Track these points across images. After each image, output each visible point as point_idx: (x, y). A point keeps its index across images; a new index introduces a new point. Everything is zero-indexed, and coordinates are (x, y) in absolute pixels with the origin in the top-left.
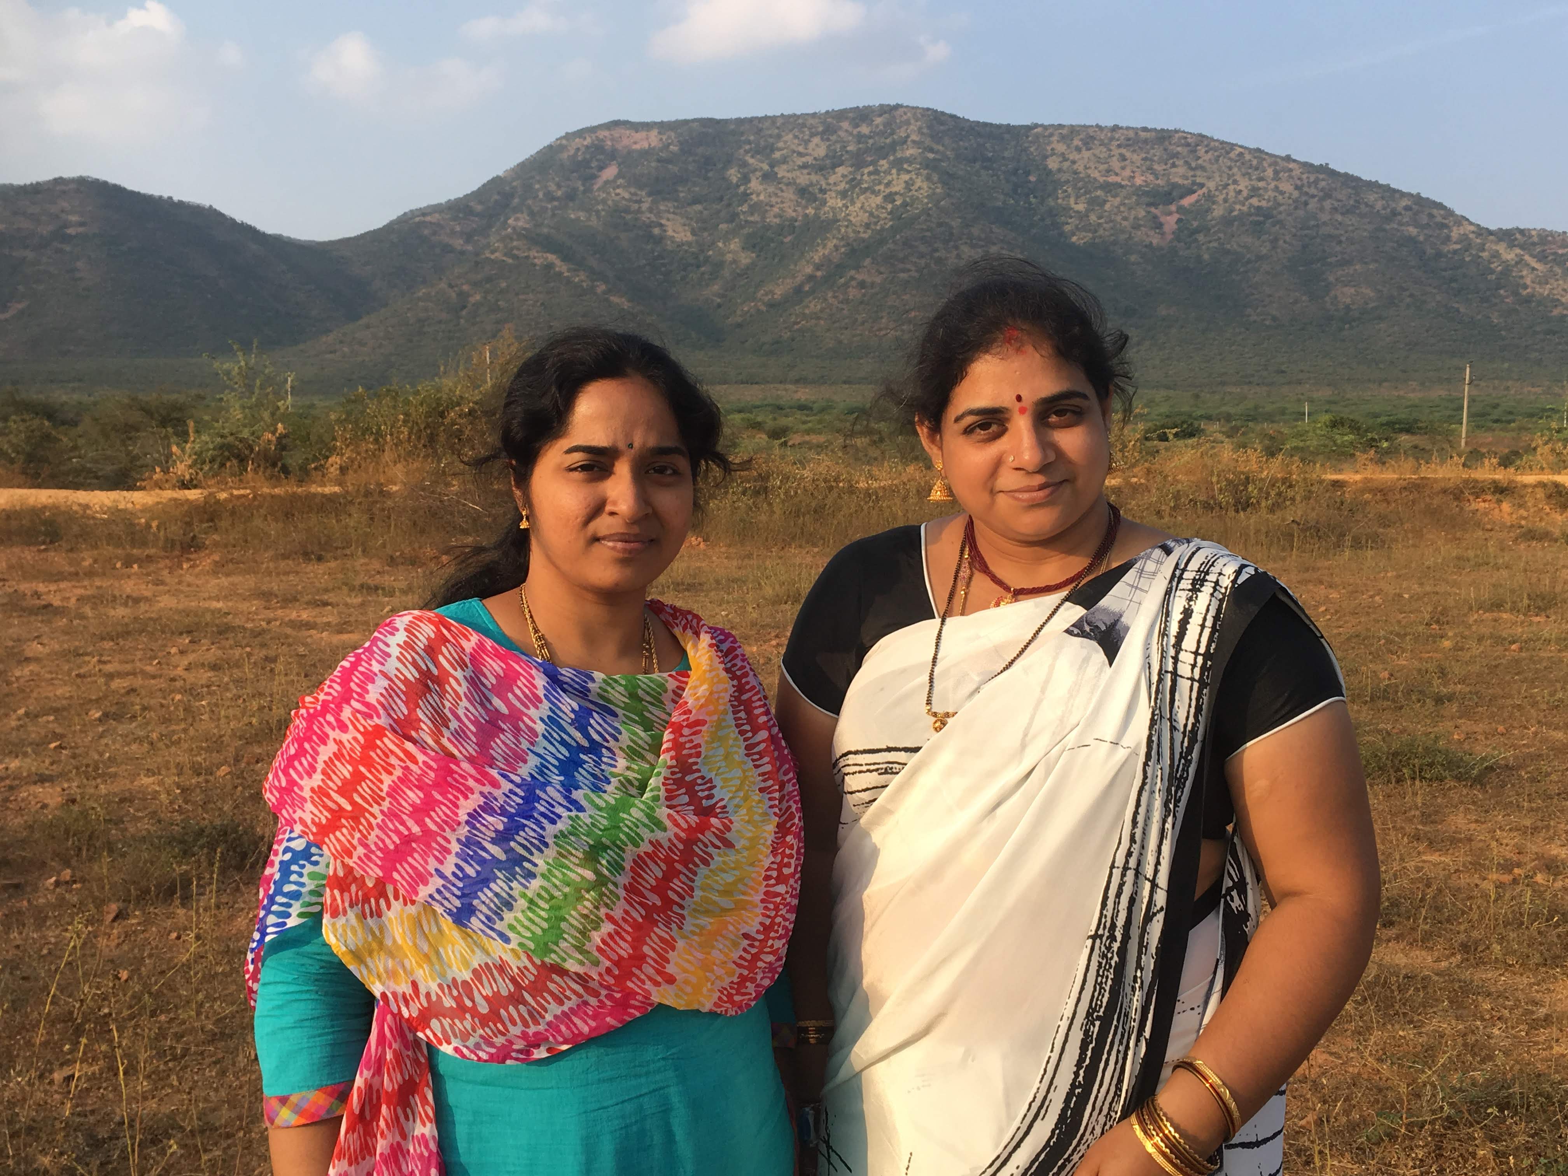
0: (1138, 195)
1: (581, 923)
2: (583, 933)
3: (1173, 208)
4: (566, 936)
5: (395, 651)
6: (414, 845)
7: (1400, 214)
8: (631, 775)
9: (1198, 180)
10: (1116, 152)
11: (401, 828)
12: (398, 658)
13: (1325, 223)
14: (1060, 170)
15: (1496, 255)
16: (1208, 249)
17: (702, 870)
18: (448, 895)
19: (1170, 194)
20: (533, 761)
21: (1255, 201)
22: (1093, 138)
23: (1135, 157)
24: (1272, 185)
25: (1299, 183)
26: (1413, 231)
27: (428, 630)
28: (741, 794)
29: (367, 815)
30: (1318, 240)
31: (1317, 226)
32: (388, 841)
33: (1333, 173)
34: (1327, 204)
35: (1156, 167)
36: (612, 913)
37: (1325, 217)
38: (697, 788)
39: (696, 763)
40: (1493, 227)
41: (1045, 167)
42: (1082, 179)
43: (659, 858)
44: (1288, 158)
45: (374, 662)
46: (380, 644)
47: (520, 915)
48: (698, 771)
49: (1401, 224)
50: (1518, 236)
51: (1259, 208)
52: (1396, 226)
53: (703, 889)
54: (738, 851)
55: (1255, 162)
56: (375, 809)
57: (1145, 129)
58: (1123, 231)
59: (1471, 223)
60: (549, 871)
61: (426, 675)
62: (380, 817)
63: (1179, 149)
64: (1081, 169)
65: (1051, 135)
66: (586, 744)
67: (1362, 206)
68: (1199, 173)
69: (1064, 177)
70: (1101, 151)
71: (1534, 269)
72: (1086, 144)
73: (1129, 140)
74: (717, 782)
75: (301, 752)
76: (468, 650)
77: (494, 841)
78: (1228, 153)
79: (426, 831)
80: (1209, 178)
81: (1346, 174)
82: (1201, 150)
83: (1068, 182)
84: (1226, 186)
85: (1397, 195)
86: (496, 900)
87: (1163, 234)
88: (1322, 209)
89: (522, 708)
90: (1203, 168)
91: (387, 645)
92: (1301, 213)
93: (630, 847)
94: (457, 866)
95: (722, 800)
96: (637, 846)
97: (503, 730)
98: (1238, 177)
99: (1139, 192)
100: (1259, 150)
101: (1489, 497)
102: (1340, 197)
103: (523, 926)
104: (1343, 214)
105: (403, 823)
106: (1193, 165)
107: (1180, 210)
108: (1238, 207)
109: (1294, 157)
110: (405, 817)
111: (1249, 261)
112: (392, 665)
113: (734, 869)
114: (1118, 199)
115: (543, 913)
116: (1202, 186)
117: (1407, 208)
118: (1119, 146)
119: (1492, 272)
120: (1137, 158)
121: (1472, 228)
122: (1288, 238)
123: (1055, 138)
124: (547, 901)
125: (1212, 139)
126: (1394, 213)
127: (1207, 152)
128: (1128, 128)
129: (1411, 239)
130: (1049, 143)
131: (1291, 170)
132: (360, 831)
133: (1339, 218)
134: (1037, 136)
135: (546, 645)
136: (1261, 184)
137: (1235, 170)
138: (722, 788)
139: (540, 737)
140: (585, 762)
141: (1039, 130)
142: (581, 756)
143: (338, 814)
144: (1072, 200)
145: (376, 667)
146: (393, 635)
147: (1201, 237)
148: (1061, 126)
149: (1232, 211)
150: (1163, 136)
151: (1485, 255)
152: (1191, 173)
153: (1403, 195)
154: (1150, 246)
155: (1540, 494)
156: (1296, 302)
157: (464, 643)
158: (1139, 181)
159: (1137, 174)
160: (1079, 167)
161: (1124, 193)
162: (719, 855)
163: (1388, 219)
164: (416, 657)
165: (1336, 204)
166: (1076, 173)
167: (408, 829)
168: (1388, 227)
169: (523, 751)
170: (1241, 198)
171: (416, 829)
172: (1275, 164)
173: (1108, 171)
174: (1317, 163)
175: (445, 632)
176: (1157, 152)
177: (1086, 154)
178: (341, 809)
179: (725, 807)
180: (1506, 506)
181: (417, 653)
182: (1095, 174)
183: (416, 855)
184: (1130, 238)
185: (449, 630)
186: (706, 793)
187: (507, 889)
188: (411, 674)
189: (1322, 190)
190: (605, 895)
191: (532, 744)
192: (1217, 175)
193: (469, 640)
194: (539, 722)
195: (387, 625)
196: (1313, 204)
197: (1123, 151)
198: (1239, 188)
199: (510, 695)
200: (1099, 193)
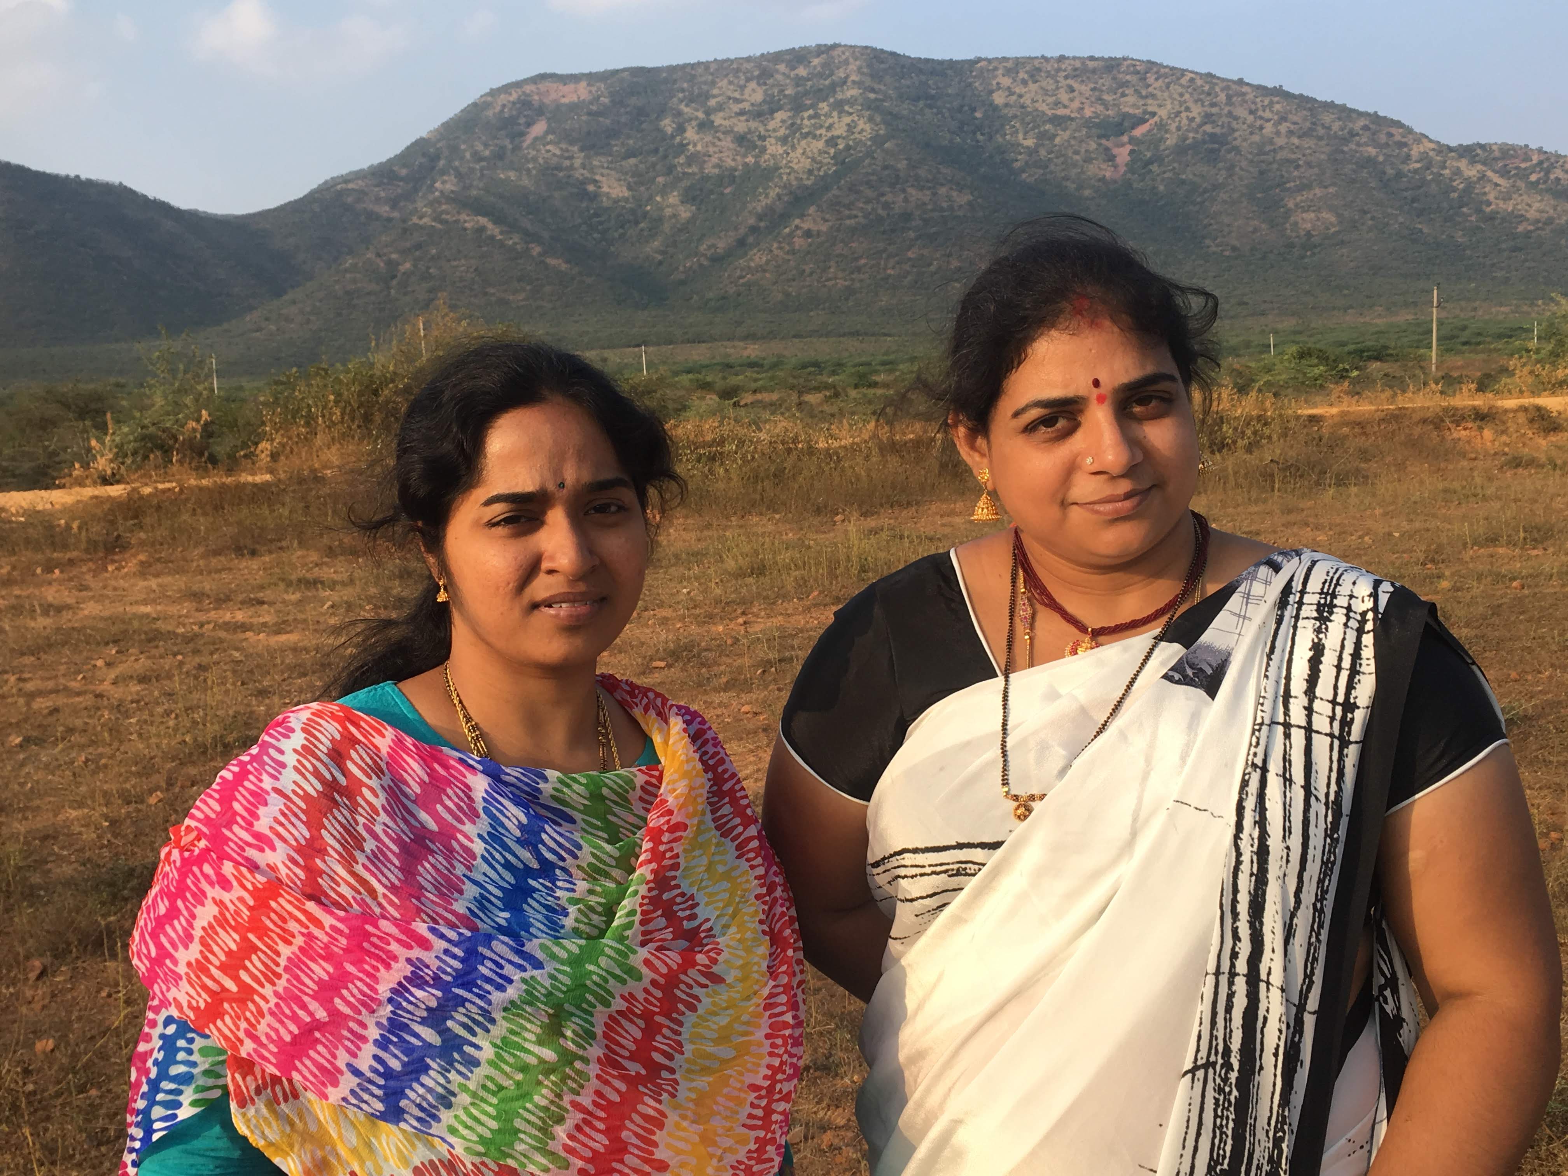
0: (1089, 128)
1: (540, 1118)
2: (544, 1130)
3: (1125, 138)
4: (522, 1136)
5: (290, 759)
6: (317, 1035)
7: (1357, 134)
8: (593, 900)
9: (1150, 109)
10: (1063, 83)
11: (301, 1013)
12: (295, 768)
13: (1281, 148)
14: (1006, 105)
15: (1458, 172)
16: (1163, 180)
17: (690, 1018)
18: (366, 1097)
19: (1121, 124)
20: (471, 891)
21: (1208, 128)
22: (1039, 70)
23: (1083, 88)
24: (1225, 111)
25: (1253, 107)
26: (1372, 151)
27: (331, 730)
28: (730, 910)
29: (256, 998)
30: (1275, 166)
31: (1274, 151)
32: (282, 1031)
33: (1288, 95)
34: (1283, 128)
35: (1105, 97)
36: (578, 1099)
37: (1280, 141)
38: (675, 908)
39: (675, 878)
40: (1453, 144)
41: (991, 104)
42: (1029, 113)
43: (635, 1014)
44: (1241, 82)
45: (265, 777)
46: (272, 751)
47: (461, 1113)
48: (678, 886)
49: (1358, 144)
50: (1479, 151)
51: (1213, 136)
52: (1353, 147)
53: (692, 1042)
54: (730, 986)
55: (1207, 88)
56: (268, 990)
57: (1092, 58)
58: (1075, 165)
59: (1431, 141)
60: (498, 1055)
61: (331, 786)
62: (273, 1000)
63: (1128, 77)
64: (1028, 102)
65: (996, 69)
66: (535, 865)
67: (1319, 128)
68: (1150, 101)
69: (1010, 112)
70: (1048, 84)
71: (1496, 185)
72: (1032, 76)
73: (1076, 70)
74: (701, 898)
75: (173, 913)
76: (384, 750)
77: (423, 1022)
78: (1179, 79)
79: (334, 1013)
80: (1160, 106)
81: (1301, 96)
82: (1151, 77)
83: (1015, 117)
84: (1178, 114)
85: (1354, 115)
86: (429, 1097)
87: (1115, 167)
88: (1278, 133)
89: (455, 823)
90: (1153, 96)
91: (281, 752)
92: (1256, 138)
93: (599, 1007)
94: (376, 1058)
95: (708, 920)
96: (607, 1004)
97: (432, 852)
98: (1191, 104)
99: (1088, 123)
100: (1210, 75)
101: (1470, 425)
102: (1295, 119)
103: (467, 1127)
104: (1299, 137)
105: (304, 1007)
106: (1144, 93)
107: (1132, 140)
108: (1191, 135)
109: (1246, 80)
110: (306, 999)
111: (1205, 191)
112: (288, 779)
113: (727, 1008)
114: (1068, 132)
115: (490, 1109)
116: (1153, 114)
117: (1366, 128)
118: (1066, 77)
119: (1455, 190)
120: (1085, 89)
121: (1432, 146)
122: (1244, 164)
123: (1000, 72)
124: (494, 1094)
125: (1161, 65)
126: (1353, 134)
127: (1157, 79)
128: (1074, 58)
129: (1370, 161)
130: (995, 77)
131: (1244, 94)
132: (247, 1019)
133: (1296, 141)
134: (981, 70)
135: (483, 736)
136: (1214, 110)
137: (1187, 96)
138: (707, 904)
139: (479, 860)
140: (535, 890)
141: (983, 64)
142: (530, 881)
143: (218, 997)
144: (1021, 136)
145: (267, 783)
146: (288, 737)
147: (1155, 168)
148: (1005, 59)
149: (1186, 139)
150: (1112, 65)
151: (1446, 172)
152: (1142, 102)
153: (1361, 114)
154: (1103, 180)
155: (1522, 418)
156: (1255, 231)
157: (378, 740)
158: (1088, 112)
159: (1086, 106)
160: (1027, 100)
161: (1074, 125)
162: (708, 995)
163: (1345, 140)
164: (318, 764)
165: (1292, 127)
166: (1023, 107)
167: (311, 1014)
168: (1346, 149)
169: (458, 878)
170: (1194, 125)
171: (321, 1014)
172: (1228, 88)
173: (1057, 104)
174: (1270, 85)
175: (353, 729)
176: (1106, 82)
177: (1033, 87)
178: (224, 989)
179: (711, 929)
180: (1488, 433)
181: (319, 759)
182: (1043, 107)
183: (320, 1048)
184: (1083, 172)
185: (358, 726)
186: (688, 912)
187: (442, 1080)
188: (313, 787)
189: (1278, 113)
190: (570, 1077)
191: (469, 869)
192: (1169, 102)
193: (383, 736)
194: (477, 840)
195: (279, 724)
196: (1269, 128)
197: (1070, 82)
198: (1191, 115)
199: (439, 807)
200: (1048, 127)
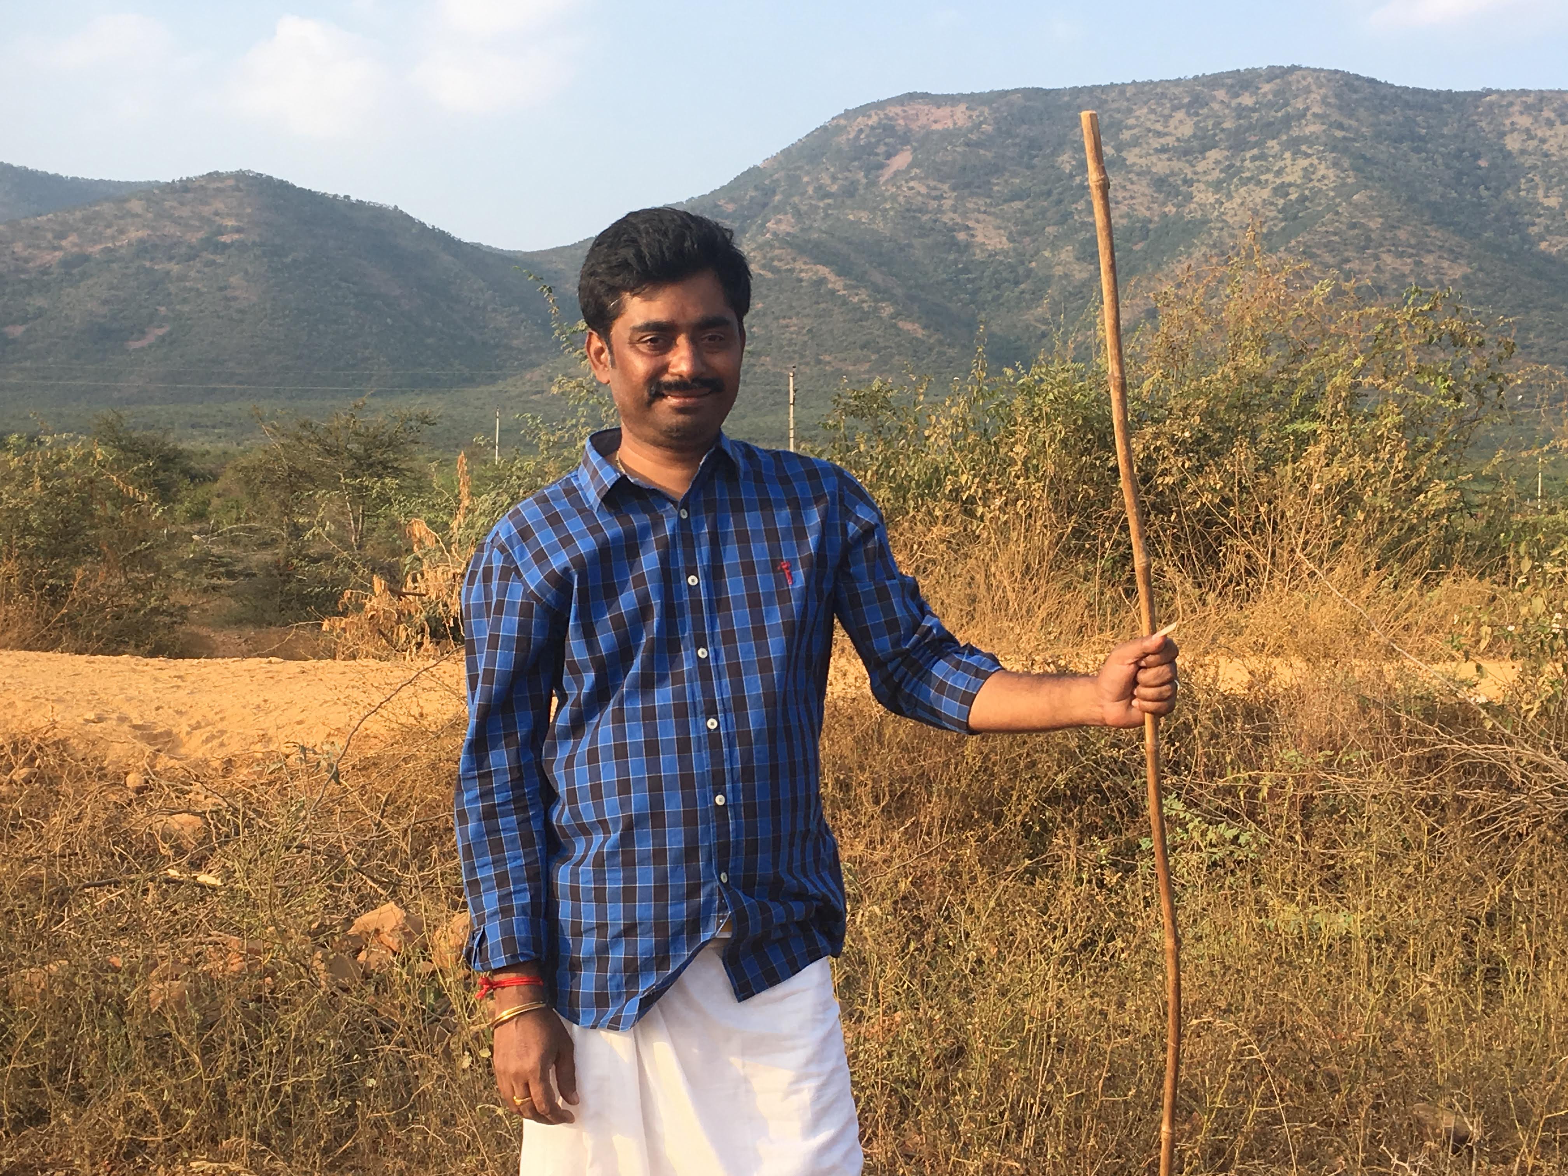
14: (1523, 152)
41: (1502, 149)
65: (1511, 104)
69: (1529, 161)
72: (1561, 115)
83: (1534, 167)
123: (1516, 108)
130: (1509, 115)
134: (1491, 105)
141: (1494, 97)
148: (1524, 92)
166: (1546, 155)
177: (1561, 129)
